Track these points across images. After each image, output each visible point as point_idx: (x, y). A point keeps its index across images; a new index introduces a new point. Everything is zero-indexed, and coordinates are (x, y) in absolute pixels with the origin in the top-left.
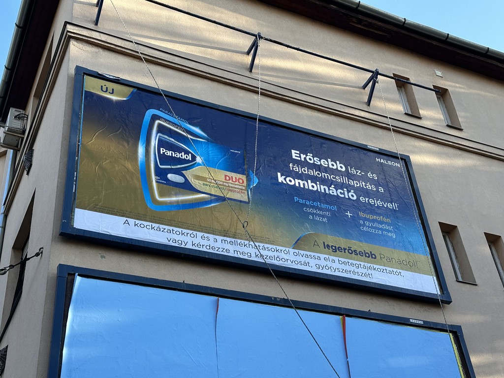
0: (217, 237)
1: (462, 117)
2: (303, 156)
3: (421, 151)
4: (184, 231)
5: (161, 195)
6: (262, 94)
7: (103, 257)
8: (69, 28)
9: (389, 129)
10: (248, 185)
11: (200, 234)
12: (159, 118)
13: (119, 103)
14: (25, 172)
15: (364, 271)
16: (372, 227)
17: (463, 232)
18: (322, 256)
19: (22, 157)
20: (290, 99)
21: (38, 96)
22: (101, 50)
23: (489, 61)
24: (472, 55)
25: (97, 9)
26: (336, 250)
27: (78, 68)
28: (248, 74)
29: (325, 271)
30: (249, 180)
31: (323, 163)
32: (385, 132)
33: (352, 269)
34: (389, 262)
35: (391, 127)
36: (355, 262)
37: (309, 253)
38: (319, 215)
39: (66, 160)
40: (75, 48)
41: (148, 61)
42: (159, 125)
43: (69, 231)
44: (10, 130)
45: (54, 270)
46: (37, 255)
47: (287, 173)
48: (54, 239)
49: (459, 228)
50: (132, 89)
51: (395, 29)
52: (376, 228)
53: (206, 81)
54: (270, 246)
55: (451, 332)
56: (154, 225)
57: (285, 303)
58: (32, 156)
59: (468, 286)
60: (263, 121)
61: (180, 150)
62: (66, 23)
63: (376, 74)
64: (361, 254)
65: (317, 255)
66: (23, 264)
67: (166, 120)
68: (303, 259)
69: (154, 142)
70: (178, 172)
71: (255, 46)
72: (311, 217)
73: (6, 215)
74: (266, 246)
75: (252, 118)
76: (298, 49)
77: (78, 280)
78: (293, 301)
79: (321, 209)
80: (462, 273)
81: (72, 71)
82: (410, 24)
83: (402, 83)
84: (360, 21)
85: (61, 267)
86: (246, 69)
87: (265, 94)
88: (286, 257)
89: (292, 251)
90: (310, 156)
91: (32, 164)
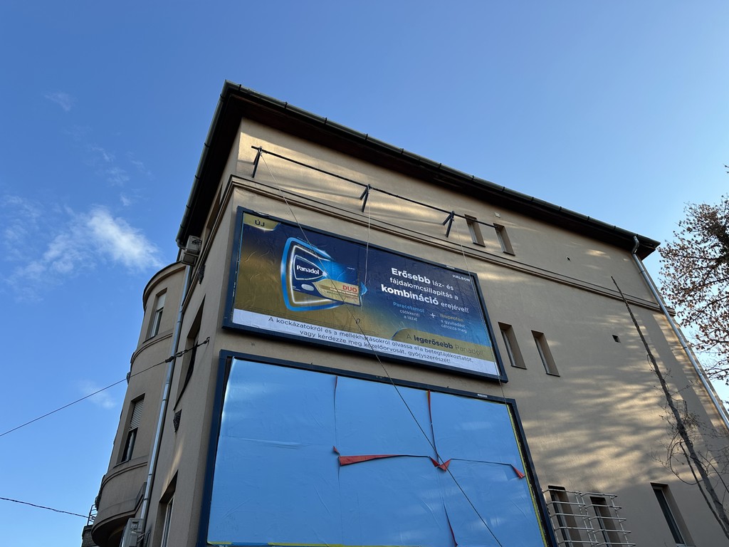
0: (337, 331)
1: (514, 246)
2: (400, 273)
3: (485, 271)
4: (313, 326)
5: (296, 300)
6: (371, 228)
7: (252, 344)
8: (234, 179)
9: (462, 254)
10: (360, 293)
11: (324, 329)
12: (296, 244)
13: (268, 233)
14: (199, 282)
15: (444, 357)
16: (450, 325)
17: (516, 330)
18: (413, 346)
19: (196, 271)
21: (210, 227)
22: (256, 195)
23: (533, 206)
24: (521, 203)
25: (254, 166)
26: (423, 341)
27: (239, 208)
28: (361, 213)
29: (415, 357)
30: (361, 289)
31: (415, 277)
32: (459, 256)
33: (435, 355)
34: (462, 351)
36: (437, 351)
37: (404, 344)
38: (411, 316)
39: (228, 273)
40: (237, 193)
41: (290, 203)
42: (297, 249)
43: (228, 326)
44: (188, 251)
45: (217, 354)
46: (205, 342)
47: (388, 285)
48: (218, 331)
49: (514, 327)
50: (277, 223)
51: (466, 183)
52: (452, 326)
53: (331, 218)
54: (375, 338)
55: (507, 404)
56: (291, 321)
57: (386, 381)
58: (204, 270)
59: (520, 369)
60: (371, 247)
61: (311, 267)
62: (232, 176)
63: (452, 214)
64: (441, 345)
65: (409, 345)
66: (194, 350)
67: (301, 246)
68: (399, 348)
69: (292, 262)
70: (309, 283)
71: (366, 193)
72: (405, 317)
73: (183, 313)
74: (373, 338)
75: (364, 245)
76: (397, 196)
77: (235, 361)
78: (393, 379)
79: (412, 311)
80: (515, 361)
81: (235, 210)
82: (476, 180)
83: (471, 221)
84: (441, 177)
85: (222, 352)
86: (360, 210)
87: (373, 228)
88: (387, 346)
89: (391, 342)
90: (405, 272)
91: (203, 277)
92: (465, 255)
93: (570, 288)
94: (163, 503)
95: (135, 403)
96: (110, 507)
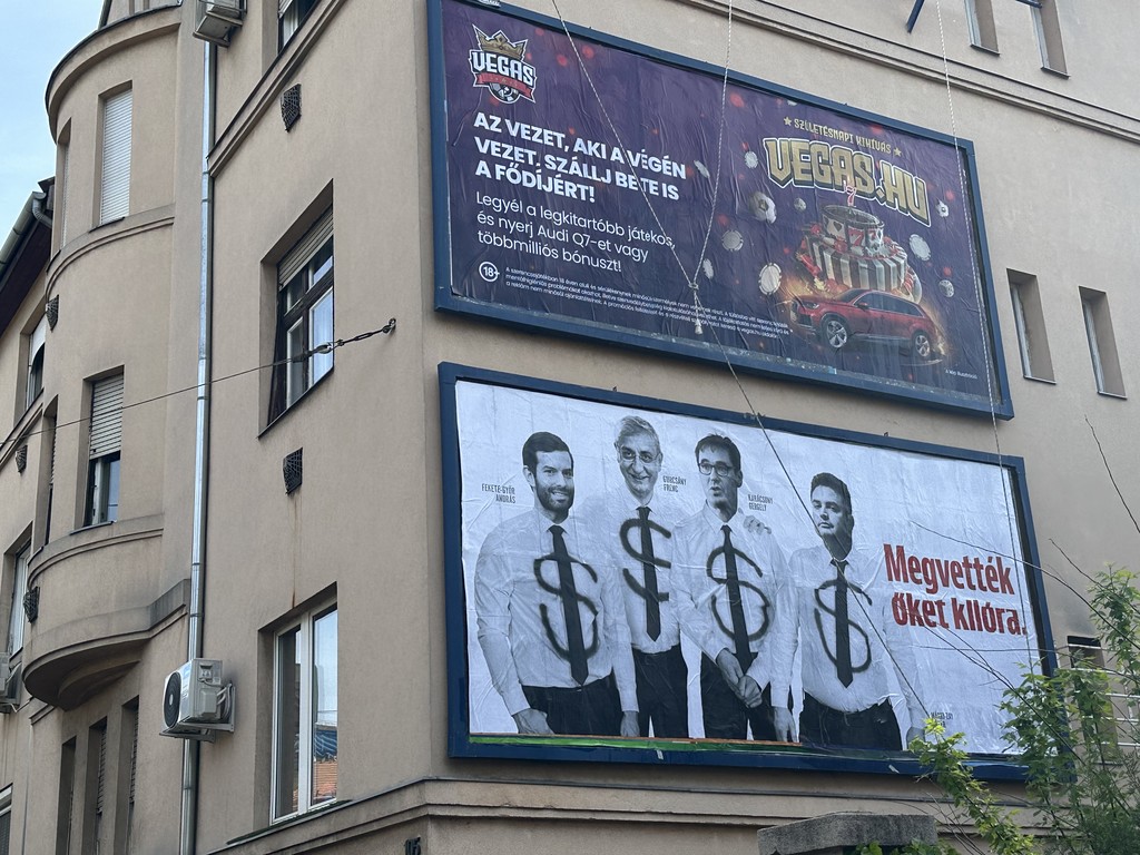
9: (944, 83)
17: (1045, 287)
20: (775, 25)
35: (947, 79)
43: (450, 307)
44: (217, 10)
46: (386, 330)
48: (425, 314)
49: (1042, 281)
55: (1006, 466)
58: (298, 98)
59: (1040, 386)
80: (1031, 359)
85: (443, 367)
91: (299, 116)
92: (952, 85)
94: (267, 633)
95: (94, 383)
96: (81, 620)
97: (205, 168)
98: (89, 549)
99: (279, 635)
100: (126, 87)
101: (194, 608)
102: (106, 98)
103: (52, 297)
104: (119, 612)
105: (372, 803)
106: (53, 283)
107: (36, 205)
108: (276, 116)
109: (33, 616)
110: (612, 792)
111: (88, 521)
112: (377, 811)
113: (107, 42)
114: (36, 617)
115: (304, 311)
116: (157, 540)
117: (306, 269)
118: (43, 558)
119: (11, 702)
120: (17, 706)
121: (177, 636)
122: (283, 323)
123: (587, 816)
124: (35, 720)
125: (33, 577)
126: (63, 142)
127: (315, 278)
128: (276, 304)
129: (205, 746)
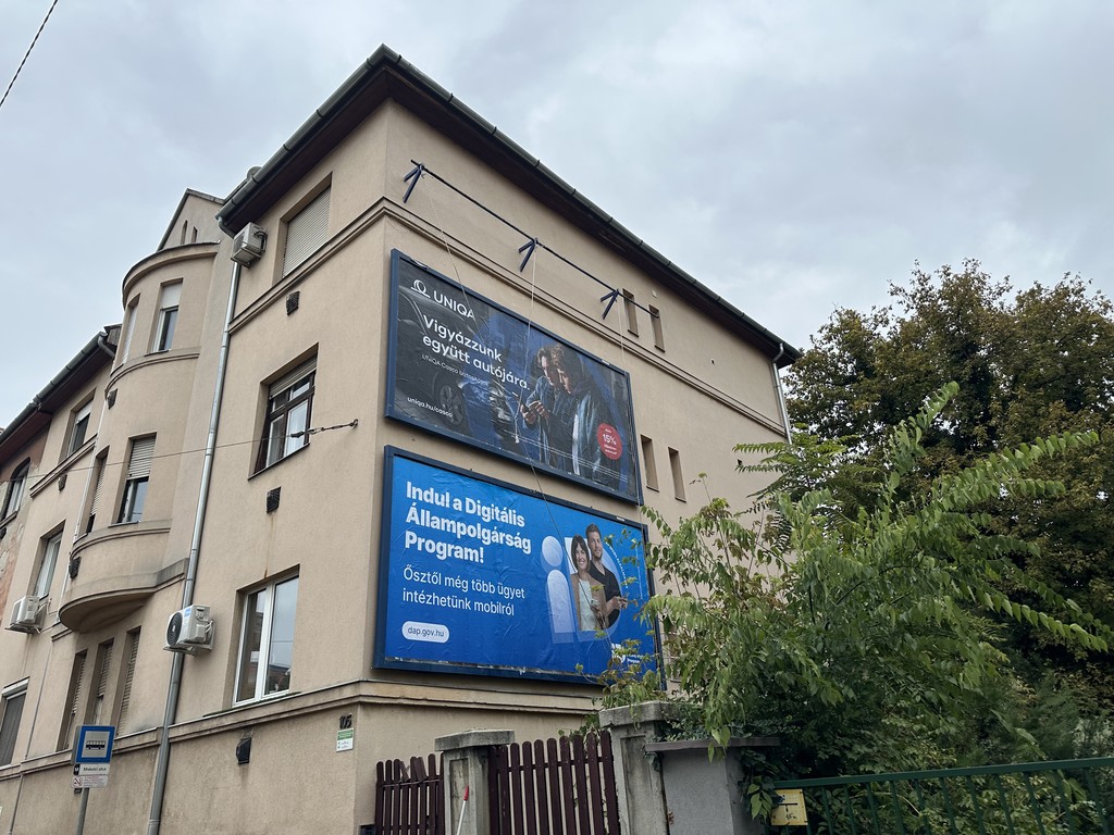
6: (534, 299)
9: (620, 347)
17: (655, 445)
22: (407, 231)
23: (692, 291)
24: (683, 283)
27: (395, 252)
28: (518, 273)
32: (613, 347)
35: (622, 345)
41: (452, 252)
45: (381, 449)
46: (351, 425)
48: (379, 419)
49: (653, 442)
51: (632, 247)
53: (487, 276)
55: (641, 530)
57: (539, 495)
58: (297, 298)
59: (653, 492)
60: (533, 326)
62: (384, 198)
63: (615, 294)
71: (530, 247)
75: (524, 322)
76: (563, 259)
80: (649, 480)
81: (388, 252)
84: (607, 234)
85: (388, 449)
86: (518, 268)
91: (297, 308)
92: (624, 349)
93: (709, 399)
94: (241, 593)
95: (134, 442)
96: (109, 579)
97: (226, 329)
98: (119, 537)
99: (248, 595)
100: (180, 281)
101: (190, 575)
102: (165, 286)
103: (113, 389)
104: (137, 575)
105: (319, 694)
106: (114, 382)
107: (100, 339)
108: (282, 305)
109: (74, 573)
110: (457, 691)
111: (120, 520)
112: (322, 699)
113: (171, 256)
114: (76, 575)
115: (286, 412)
116: (166, 535)
117: (289, 389)
118: (87, 540)
119: (36, 627)
120: (40, 629)
121: (176, 591)
122: (269, 418)
123: (443, 704)
124: (55, 639)
125: (78, 551)
126: (131, 306)
127: (294, 395)
128: (266, 406)
129: (189, 658)
